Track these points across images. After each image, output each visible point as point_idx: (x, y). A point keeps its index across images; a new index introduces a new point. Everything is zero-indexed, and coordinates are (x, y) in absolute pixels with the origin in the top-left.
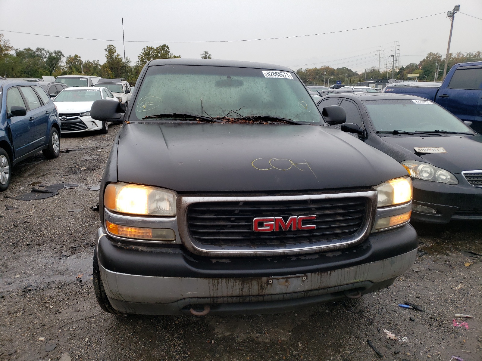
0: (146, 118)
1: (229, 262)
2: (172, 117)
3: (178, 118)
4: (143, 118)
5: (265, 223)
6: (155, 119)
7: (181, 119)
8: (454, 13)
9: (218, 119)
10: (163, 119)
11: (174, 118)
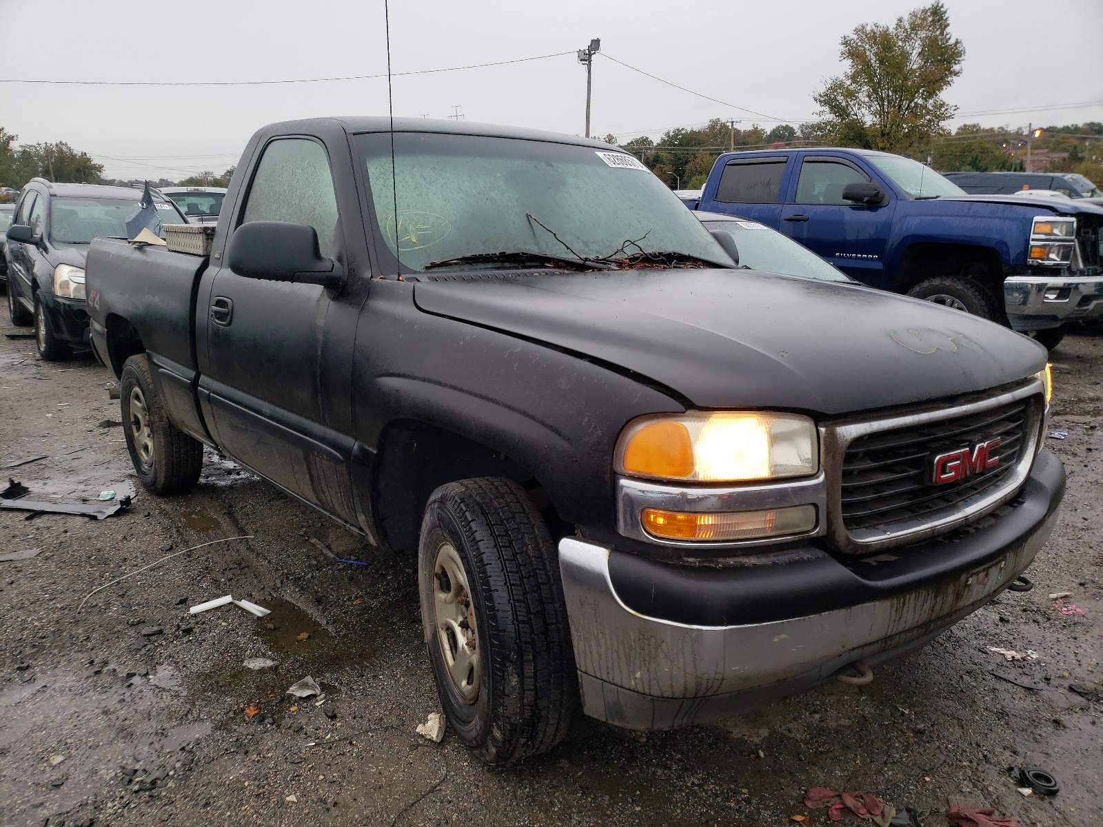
0: (434, 266)
1: (894, 558)
2: (494, 262)
3: (507, 264)
4: (427, 268)
5: (949, 464)
6: (456, 268)
7: (513, 265)
8: (590, 55)
9: (597, 260)
10: (475, 266)
11: (499, 264)
